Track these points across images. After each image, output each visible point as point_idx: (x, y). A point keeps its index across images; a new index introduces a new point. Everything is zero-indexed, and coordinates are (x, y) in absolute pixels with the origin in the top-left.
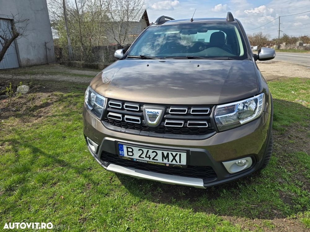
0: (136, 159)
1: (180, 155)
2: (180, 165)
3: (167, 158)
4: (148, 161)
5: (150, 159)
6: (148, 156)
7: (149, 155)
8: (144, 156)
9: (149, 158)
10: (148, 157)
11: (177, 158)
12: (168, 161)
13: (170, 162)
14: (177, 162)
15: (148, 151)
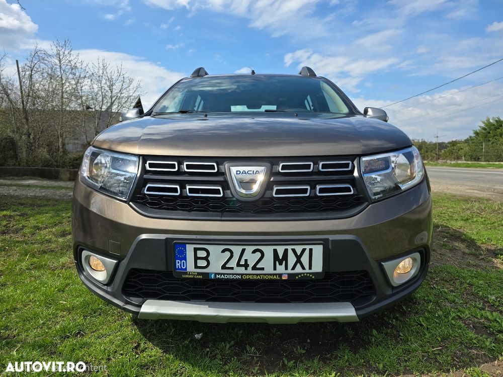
0: (216, 274)
1: (311, 250)
2: (310, 273)
3: (284, 262)
4: (242, 275)
5: (246, 269)
6: (242, 262)
7: (246, 261)
8: (233, 263)
9: (246, 266)
10: (242, 266)
11: (305, 259)
12: (286, 268)
13: (289, 271)
14: (303, 268)
15: (243, 250)
